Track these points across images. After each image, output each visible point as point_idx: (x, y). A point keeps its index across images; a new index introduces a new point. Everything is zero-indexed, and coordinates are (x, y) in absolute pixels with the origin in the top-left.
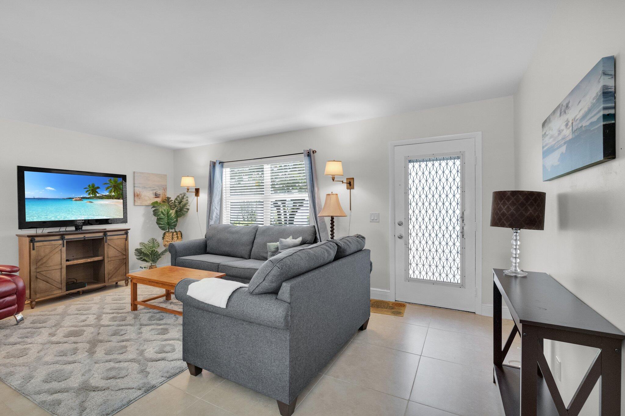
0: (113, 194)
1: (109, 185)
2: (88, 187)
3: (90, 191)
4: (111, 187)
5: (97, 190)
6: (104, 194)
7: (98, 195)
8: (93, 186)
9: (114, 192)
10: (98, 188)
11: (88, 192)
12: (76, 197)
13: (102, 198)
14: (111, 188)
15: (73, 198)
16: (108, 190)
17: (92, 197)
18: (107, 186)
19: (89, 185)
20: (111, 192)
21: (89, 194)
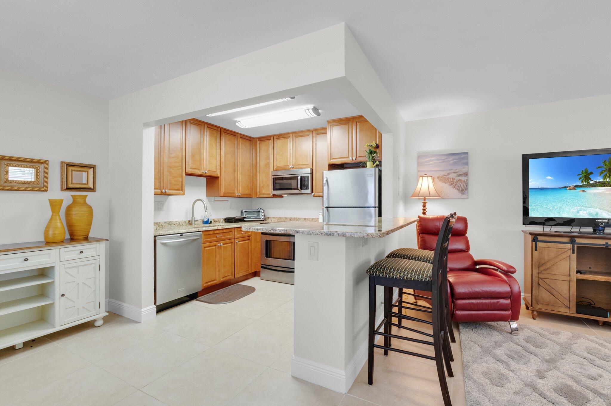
0: (608, 180)
1: (603, 169)
2: (581, 174)
3: (583, 178)
4: (605, 171)
5: (591, 176)
6: (597, 181)
7: (591, 182)
8: (586, 172)
9: (609, 177)
10: (592, 173)
11: (581, 180)
12: (570, 186)
13: (595, 185)
14: (606, 173)
15: (567, 187)
16: (602, 175)
17: (585, 184)
18: (600, 170)
19: (583, 171)
20: (605, 178)
21: (582, 182)
